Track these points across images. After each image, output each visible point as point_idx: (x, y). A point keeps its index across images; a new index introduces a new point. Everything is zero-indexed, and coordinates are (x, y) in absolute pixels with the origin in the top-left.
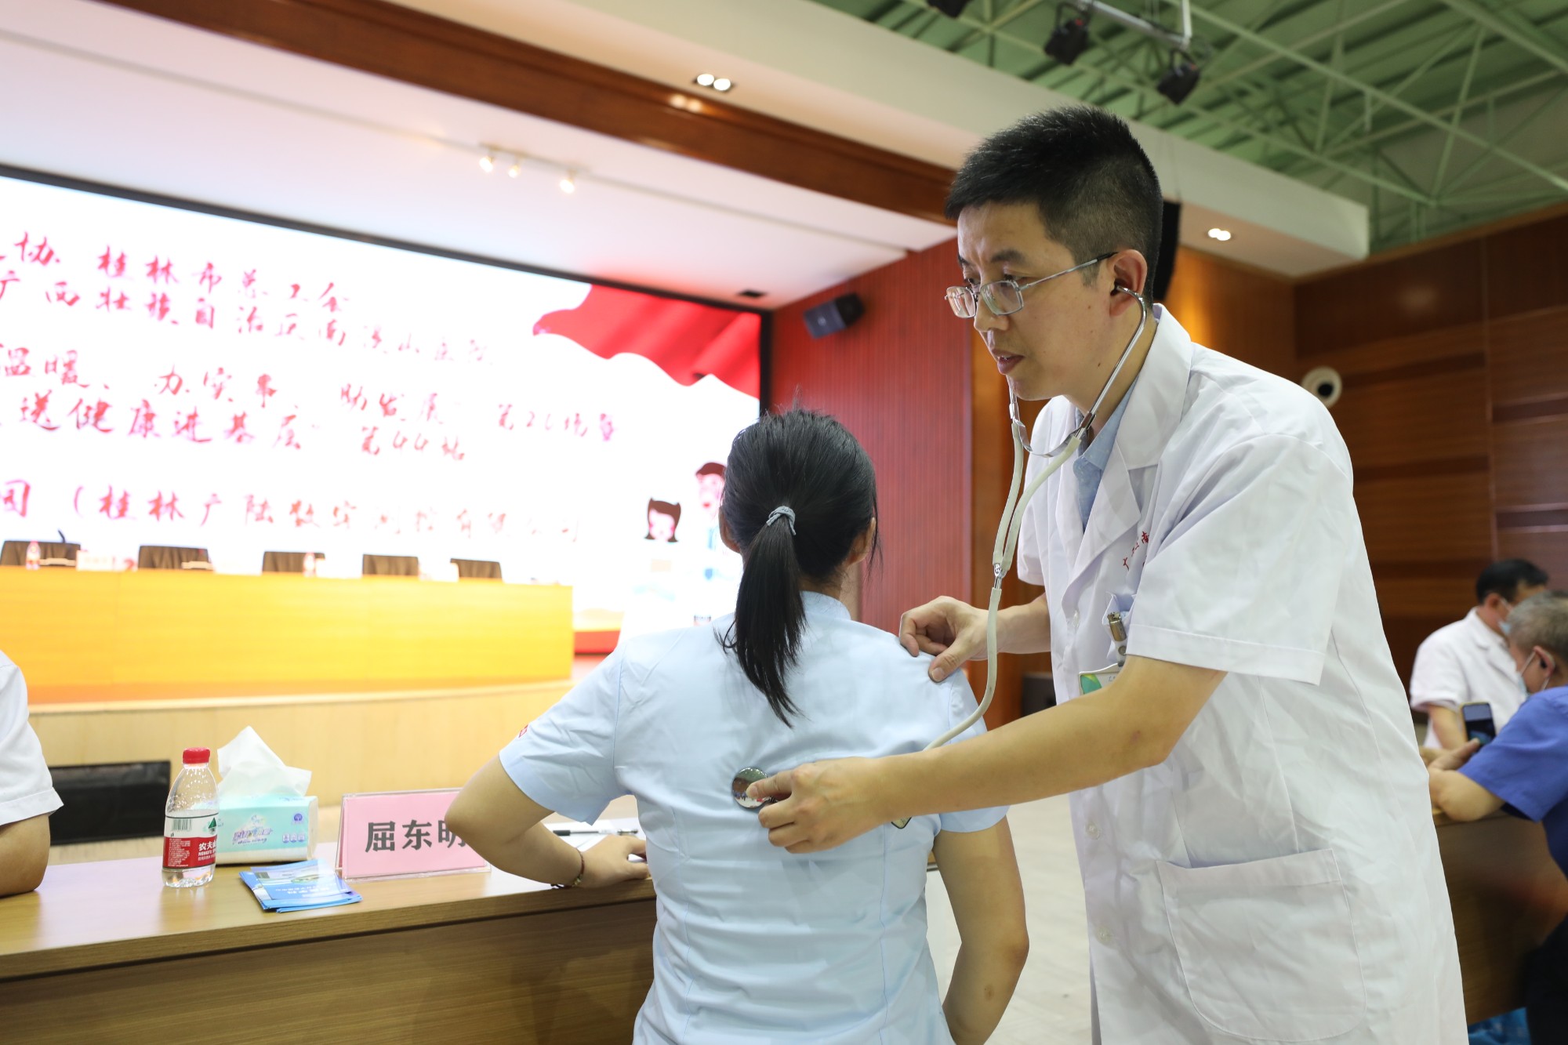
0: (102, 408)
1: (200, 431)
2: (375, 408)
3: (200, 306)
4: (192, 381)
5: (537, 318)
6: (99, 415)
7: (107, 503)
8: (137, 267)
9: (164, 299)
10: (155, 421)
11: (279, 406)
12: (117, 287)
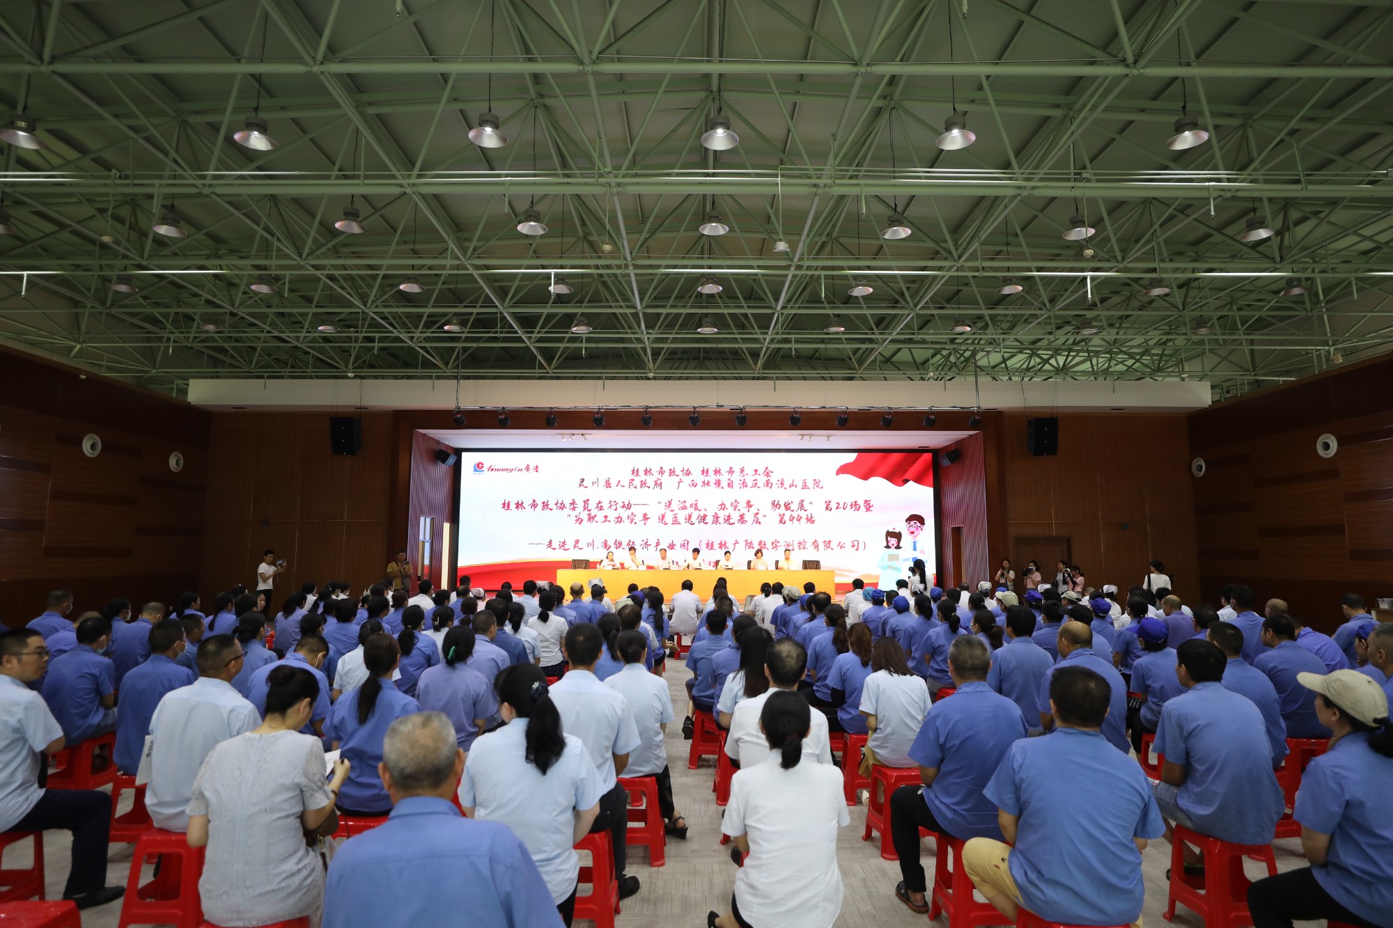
0: (705, 516)
1: (731, 521)
2: (783, 507)
3: (729, 481)
4: (728, 505)
5: (837, 468)
6: (704, 519)
7: (708, 544)
8: (711, 473)
9: (719, 481)
10: (719, 519)
11: (753, 510)
12: (707, 479)
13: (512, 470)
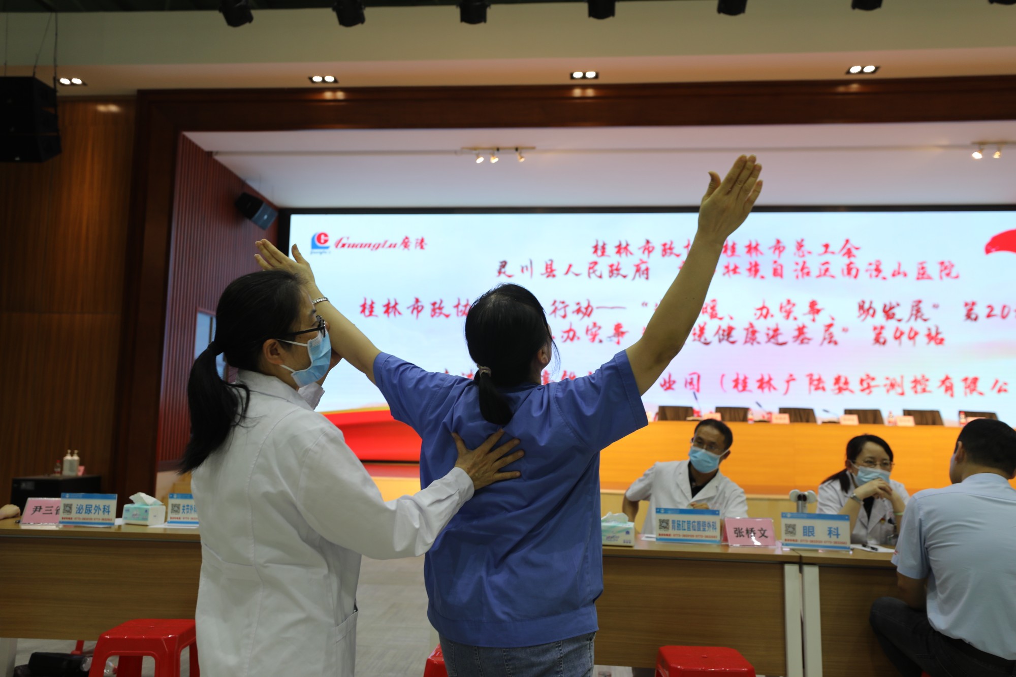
0: (731, 329)
1: (781, 339)
2: (880, 315)
4: (774, 309)
5: (987, 239)
6: (729, 335)
7: (736, 382)
8: (741, 249)
9: (756, 265)
10: (757, 335)
11: (823, 319)
12: (733, 261)
13: (377, 247)
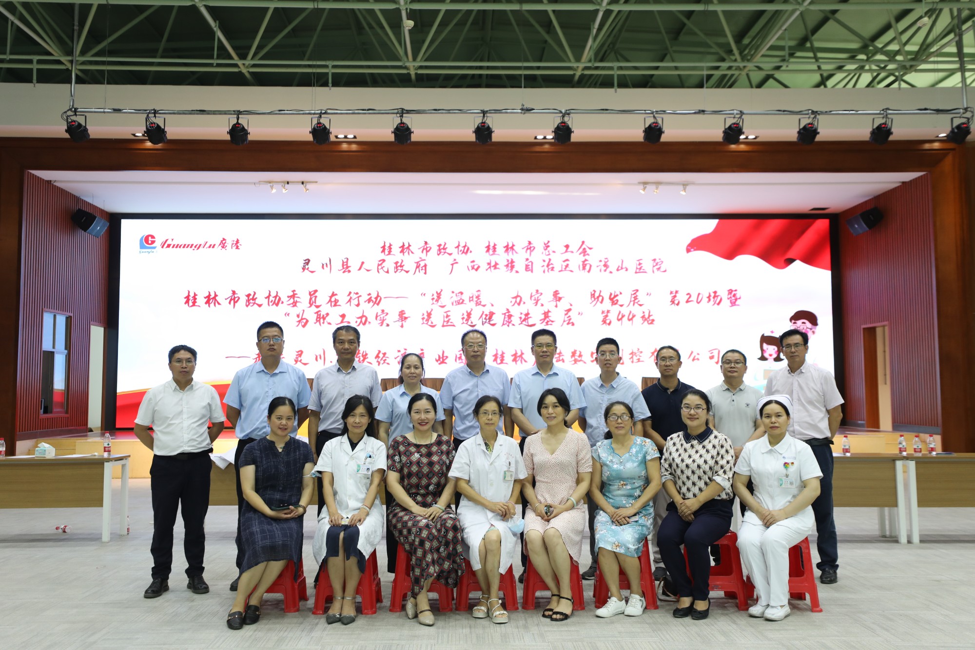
0: (491, 314)
1: (530, 321)
2: (607, 301)
3: (527, 263)
4: (526, 297)
5: (689, 241)
6: (490, 318)
7: (496, 357)
8: (500, 249)
9: (512, 262)
11: (563, 305)
12: (494, 259)
